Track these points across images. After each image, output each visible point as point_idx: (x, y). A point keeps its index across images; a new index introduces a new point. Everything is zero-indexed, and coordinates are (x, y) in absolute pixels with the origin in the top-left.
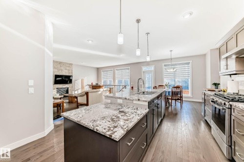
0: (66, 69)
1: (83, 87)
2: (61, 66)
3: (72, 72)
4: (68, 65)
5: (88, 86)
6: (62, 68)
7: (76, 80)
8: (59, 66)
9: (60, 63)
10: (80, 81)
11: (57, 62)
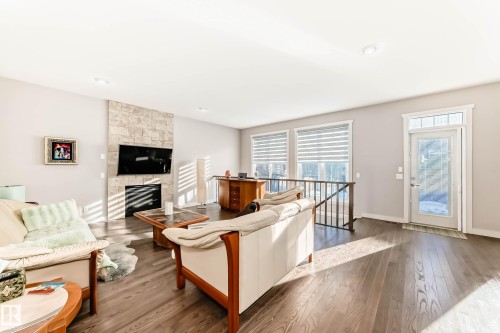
0: (155, 130)
1: (200, 185)
2: (139, 120)
3: (171, 140)
4: (161, 118)
5: (215, 182)
6: (143, 126)
7: (182, 164)
8: (133, 118)
9: (138, 110)
10: (193, 165)
11: (128, 106)
